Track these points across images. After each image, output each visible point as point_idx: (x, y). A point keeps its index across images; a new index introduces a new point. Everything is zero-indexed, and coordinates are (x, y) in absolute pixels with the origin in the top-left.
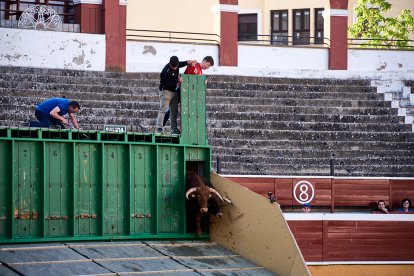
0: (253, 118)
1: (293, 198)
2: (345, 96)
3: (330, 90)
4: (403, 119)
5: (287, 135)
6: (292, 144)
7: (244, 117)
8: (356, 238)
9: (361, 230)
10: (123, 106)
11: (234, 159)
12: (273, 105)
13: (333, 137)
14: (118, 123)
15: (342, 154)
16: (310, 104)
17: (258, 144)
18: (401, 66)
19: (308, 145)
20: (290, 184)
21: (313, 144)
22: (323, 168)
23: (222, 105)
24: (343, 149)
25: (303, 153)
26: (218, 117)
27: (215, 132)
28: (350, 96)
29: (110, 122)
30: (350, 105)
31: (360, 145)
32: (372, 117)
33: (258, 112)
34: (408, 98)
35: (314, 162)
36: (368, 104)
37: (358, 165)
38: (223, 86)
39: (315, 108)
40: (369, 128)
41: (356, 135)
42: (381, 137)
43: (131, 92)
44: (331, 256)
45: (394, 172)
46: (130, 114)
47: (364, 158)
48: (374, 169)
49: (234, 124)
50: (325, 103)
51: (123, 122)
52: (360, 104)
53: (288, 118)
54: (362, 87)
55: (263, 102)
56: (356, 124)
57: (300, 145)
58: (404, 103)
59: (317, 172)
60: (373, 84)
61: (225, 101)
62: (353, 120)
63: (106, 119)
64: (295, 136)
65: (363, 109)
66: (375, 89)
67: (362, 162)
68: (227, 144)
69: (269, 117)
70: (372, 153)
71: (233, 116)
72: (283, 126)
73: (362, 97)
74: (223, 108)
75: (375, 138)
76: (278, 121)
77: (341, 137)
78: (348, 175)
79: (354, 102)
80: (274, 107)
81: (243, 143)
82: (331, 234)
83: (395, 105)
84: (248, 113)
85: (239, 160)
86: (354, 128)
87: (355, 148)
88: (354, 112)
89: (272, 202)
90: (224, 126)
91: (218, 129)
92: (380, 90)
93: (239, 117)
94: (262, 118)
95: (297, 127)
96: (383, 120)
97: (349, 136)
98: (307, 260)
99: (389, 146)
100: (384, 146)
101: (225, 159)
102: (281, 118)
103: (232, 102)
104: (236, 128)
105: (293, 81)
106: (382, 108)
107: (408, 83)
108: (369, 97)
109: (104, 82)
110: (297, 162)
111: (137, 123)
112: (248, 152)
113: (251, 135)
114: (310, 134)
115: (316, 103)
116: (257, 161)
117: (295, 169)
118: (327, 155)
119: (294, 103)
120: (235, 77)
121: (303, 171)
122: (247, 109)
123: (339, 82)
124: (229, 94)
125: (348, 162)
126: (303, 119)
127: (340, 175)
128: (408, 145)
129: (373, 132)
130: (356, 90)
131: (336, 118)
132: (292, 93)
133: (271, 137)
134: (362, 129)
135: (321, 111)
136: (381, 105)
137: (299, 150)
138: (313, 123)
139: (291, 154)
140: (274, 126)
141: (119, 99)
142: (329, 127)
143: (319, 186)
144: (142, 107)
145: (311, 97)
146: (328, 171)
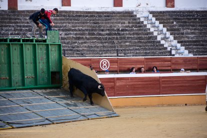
0: (79, 30)
1: (100, 68)
2: (122, 19)
3: (115, 16)
4: (149, 29)
5: (96, 38)
6: (98, 42)
7: (75, 30)
8: (130, 85)
9: (132, 82)
10: (18, 26)
11: (71, 50)
12: (88, 24)
13: (117, 39)
14: (15, 34)
15: (121, 46)
16: (106, 23)
17: (82, 43)
18: (147, 4)
19: (105, 42)
20: (98, 61)
21: (108, 42)
22: (113, 53)
23: (64, 25)
24: (122, 44)
25: (104, 46)
26: (63, 30)
27: (62, 38)
28: (124, 19)
29: (11, 34)
30: (124, 23)
31: (130, 42)
32: (135, 29)
33: (81, 28)
34: (151, 20)
35: (108, 50)
36: (133, 23)
37: (129, 52)
38: (64, 16)
39: (108, 25)
40: (133, 34)
41: (128, 38)
42: (140, 38)
43: (21, 20)
44: (118, 94)
45: (146, 54)
46: (21, 30)
47: (132, 48)
48: (137, 53)
49: (71, 34)
50: (113, 23)
51: (18, 34)
52: (129, 23)
53: (95, 30)
54: (129, 15)
55: (84, 23)
56: (128, 32)
57: (102, 43)
58: (149, 22)
59: (110, 55)
60: (135, 13)
61: (65, 23)
62: (126, 30)
63: (10, 33)
64: (99, 39)
65: (131, 25)
66: (136, 16)
67: (131, 50)
68: (68, 43)
69: (87, 30)
70: (135, 46)
71: (70, 30)
72: (93, 34)
73: (130, 19)
74: (65, 26)
75: (136, 39)
76: (91, 32)
77: (121, 38)
78: (124, 56)
79: (126, 22)
80: (89, 25)
81: (75, 43)
82: (118, 84)
83: (145, 23)
84: (77, 28)
85: (73, 51)
86: (127, 34)
87: (127, 44)
88: (126, 27)
89: (91, 70)
90: (66, 34)
91: (63, 36)
92: (138, 16)
93: (73, 30)
94: (83, 30)
95: (100, 34)
96: (140, 30)
97: (124, 38)
98: (108, 96)
99: (143, 42)
100: (141, 42)
101: (67, 50)
102: (92, 30)
103: (69, 23)
104: (71, 36)
105: (98, 13)
106: (139, 24)
107: (151, 12)
108: (133, 19)
109: (8, 15)
110: (100, 51)
111: (24, 34)
112: (78, 47)
113: (79, 38)
114: (106, 37)
115: (108, 23)
116: (82, 51)
117: (100, 54)
118: (115, 47)
119: (98, 23)
120: (70, 12)
121: (104, 55)
122: (76, 26)
123: (119, 13)
124: (67, 19)
125: (125, 50)
126: (103, 31)
127: (121, 56)
128: (152, 42)
129: (135, 36)
130: (127, 16)
131: (118, 30)
132: (97, 18)
133: (88, 39)
134: (131, 35)
135: (111, 26)
136: (139, 23)
137: (102, 45)
138: (108, 32)
139: (98, 47)
140: (89, 34)
141: (15, 23)
142: (115, 34)
143: (112, 61)
144: (27, 27)
145: (106, 20)
146: (116, 55)
